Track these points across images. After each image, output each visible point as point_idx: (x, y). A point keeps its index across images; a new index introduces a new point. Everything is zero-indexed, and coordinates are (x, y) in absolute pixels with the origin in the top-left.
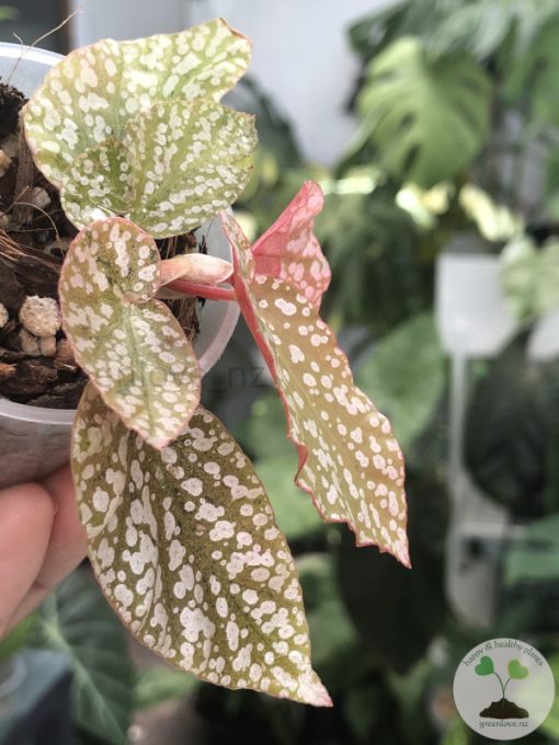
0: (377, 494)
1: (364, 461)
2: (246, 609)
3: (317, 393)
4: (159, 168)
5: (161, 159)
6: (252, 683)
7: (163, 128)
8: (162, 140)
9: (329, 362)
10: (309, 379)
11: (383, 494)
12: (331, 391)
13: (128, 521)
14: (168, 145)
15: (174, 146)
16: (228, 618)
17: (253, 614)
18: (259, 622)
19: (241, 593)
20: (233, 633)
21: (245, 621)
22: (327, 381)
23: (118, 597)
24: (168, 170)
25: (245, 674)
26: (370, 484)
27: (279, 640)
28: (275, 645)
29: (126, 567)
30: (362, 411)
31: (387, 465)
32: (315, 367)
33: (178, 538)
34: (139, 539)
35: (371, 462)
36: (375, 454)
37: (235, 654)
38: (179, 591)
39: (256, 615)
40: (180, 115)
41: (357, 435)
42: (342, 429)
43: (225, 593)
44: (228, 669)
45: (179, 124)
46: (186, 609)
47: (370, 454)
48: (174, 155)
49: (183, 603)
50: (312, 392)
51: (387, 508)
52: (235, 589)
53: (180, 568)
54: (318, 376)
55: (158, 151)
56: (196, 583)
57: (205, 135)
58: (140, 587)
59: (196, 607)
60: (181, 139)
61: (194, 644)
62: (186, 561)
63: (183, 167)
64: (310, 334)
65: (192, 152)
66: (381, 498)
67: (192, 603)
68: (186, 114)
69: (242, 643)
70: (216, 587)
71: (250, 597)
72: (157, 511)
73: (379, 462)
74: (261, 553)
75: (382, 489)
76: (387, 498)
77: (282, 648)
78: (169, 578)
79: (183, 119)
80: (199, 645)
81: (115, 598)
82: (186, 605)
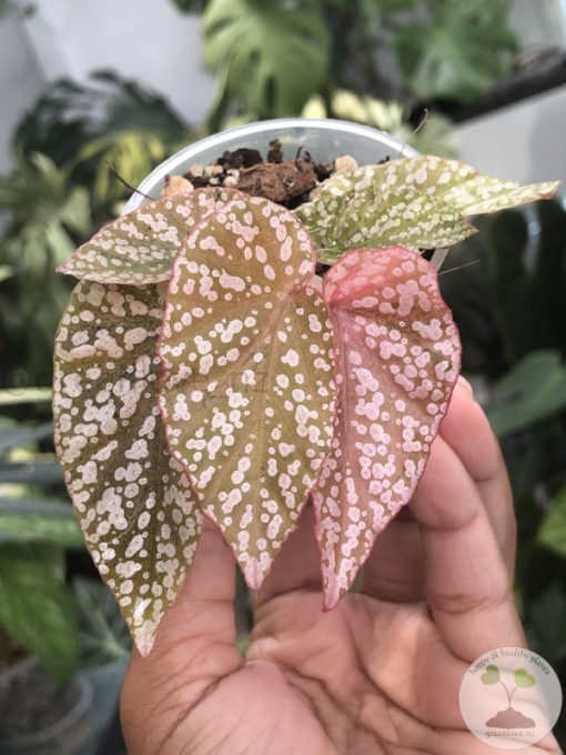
0: (265, 504)
1: (272, 470)
2: (158, 539)
3: (280, 393)
4: (374, 230)
5: (382, 225)
6: (118, 591)
7: (401, 205)
8: (393, 212)
9: (318, 387)
10: (283, 381)
11: (270, 510)
12: (296, 404)
13: (109, 386)
14: (395, 218)
15: (398, 221)
16: (141, 532)
17: (159, 546)
18: (158, 556)
19: (163, 523)
20: (137, 544)
21: (150, 545)
22: (299, 395)
23: (61, 421)
24: (380, 235)
25: (119, 580)
26: (264, 493)
27: (160, 583)
28: (155, 583)
29: (83, 409)
30: (311, 439)
31: (289, 490)
32: (300, 379)
33: (148, 441)
34: (106, 403)
35: (278, 475)
36: (287, 473)
37: (125, 560)
38: (119, 474)
39: (161, 549)
40: (423, 205)
41: (286, 449)
42: (276, 434)
43: (153, 512)
44: (112, 564)
45: (416, 210)
46: (113, 489)
47: (282, 469)
48: (393, 227)
49: (115, 484)
50: (276, 389)
51: (266, 525)
52: (160, 516)
53: (134, 461)
54: (293, 385)
55: (384, 218)
56: (136, 481)
57: (427, 226)
58: (79, 428)
59: (120, 494)
60: (409, 220)
61: (97, 515)
62: (142, 462)
63: (391, 238)
64: (319, 355)
65: (408, 232)
66: (266, 511)
67: (120, 490)
68: (428, 207)
69: (136, 558)
70: (150, 503)
71: (165, 532)
72: (144, 407)
73: (285, 482)
74: (188, 500)
75: (272, 506)
76: (272, 516)
77: (157, 589)
78: (120, 460)
79: (423, 209)
80: (100, 519)
81: (58, 419)
82: (115, 487)
